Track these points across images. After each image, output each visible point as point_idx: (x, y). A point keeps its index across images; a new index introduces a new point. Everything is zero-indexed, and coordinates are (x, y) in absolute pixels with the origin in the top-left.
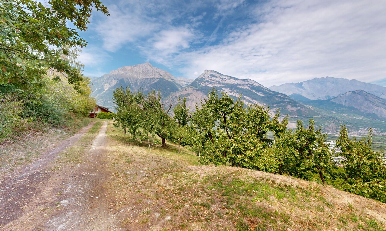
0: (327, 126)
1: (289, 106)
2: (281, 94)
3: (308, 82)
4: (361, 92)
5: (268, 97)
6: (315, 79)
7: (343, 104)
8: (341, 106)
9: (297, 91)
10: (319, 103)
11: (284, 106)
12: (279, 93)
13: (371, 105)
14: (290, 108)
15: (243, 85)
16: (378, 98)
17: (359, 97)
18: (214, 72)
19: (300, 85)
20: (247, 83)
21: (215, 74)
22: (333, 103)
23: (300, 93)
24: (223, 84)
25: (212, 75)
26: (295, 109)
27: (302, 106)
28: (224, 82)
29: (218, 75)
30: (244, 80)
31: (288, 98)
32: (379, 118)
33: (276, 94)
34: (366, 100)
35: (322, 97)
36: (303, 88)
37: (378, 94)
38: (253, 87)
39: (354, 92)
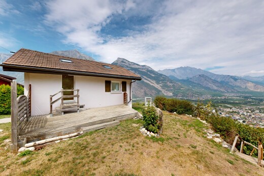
0: (188, 94)
1: (168, 83)
2: (164, 75)
3: (178, 69)
4: (203, 76)
5: (157, 77)
6: (181, 67)
7: (195, 82)
8: (194, 83)
9: (172, 74)
10: (183, 81)
11: (166, 83)
12: (163, 75)
13: (208, 83)
14: (169, 84)
15: (142, 69)
16: (211, 79)
17: (202, 78)
18: (124, 59)
19: (173, 70)
20: (144, 68)
21: (125, 61)
22: (190, 81)
23: (173, 75)
24: (130, 67)
25: (122, 62)
26: (171, 84)
27: (175, 83)
28: (130, 66)
29: (127, 62)
30: (143, 66)
31: (168, 77)
32: (211, 90)
33: (161, 75)
34: (206, 80)
35: (185, 78)
36: (174, 72)
37: (210, 77)
38: (148, 71)
39: (200, 75)
